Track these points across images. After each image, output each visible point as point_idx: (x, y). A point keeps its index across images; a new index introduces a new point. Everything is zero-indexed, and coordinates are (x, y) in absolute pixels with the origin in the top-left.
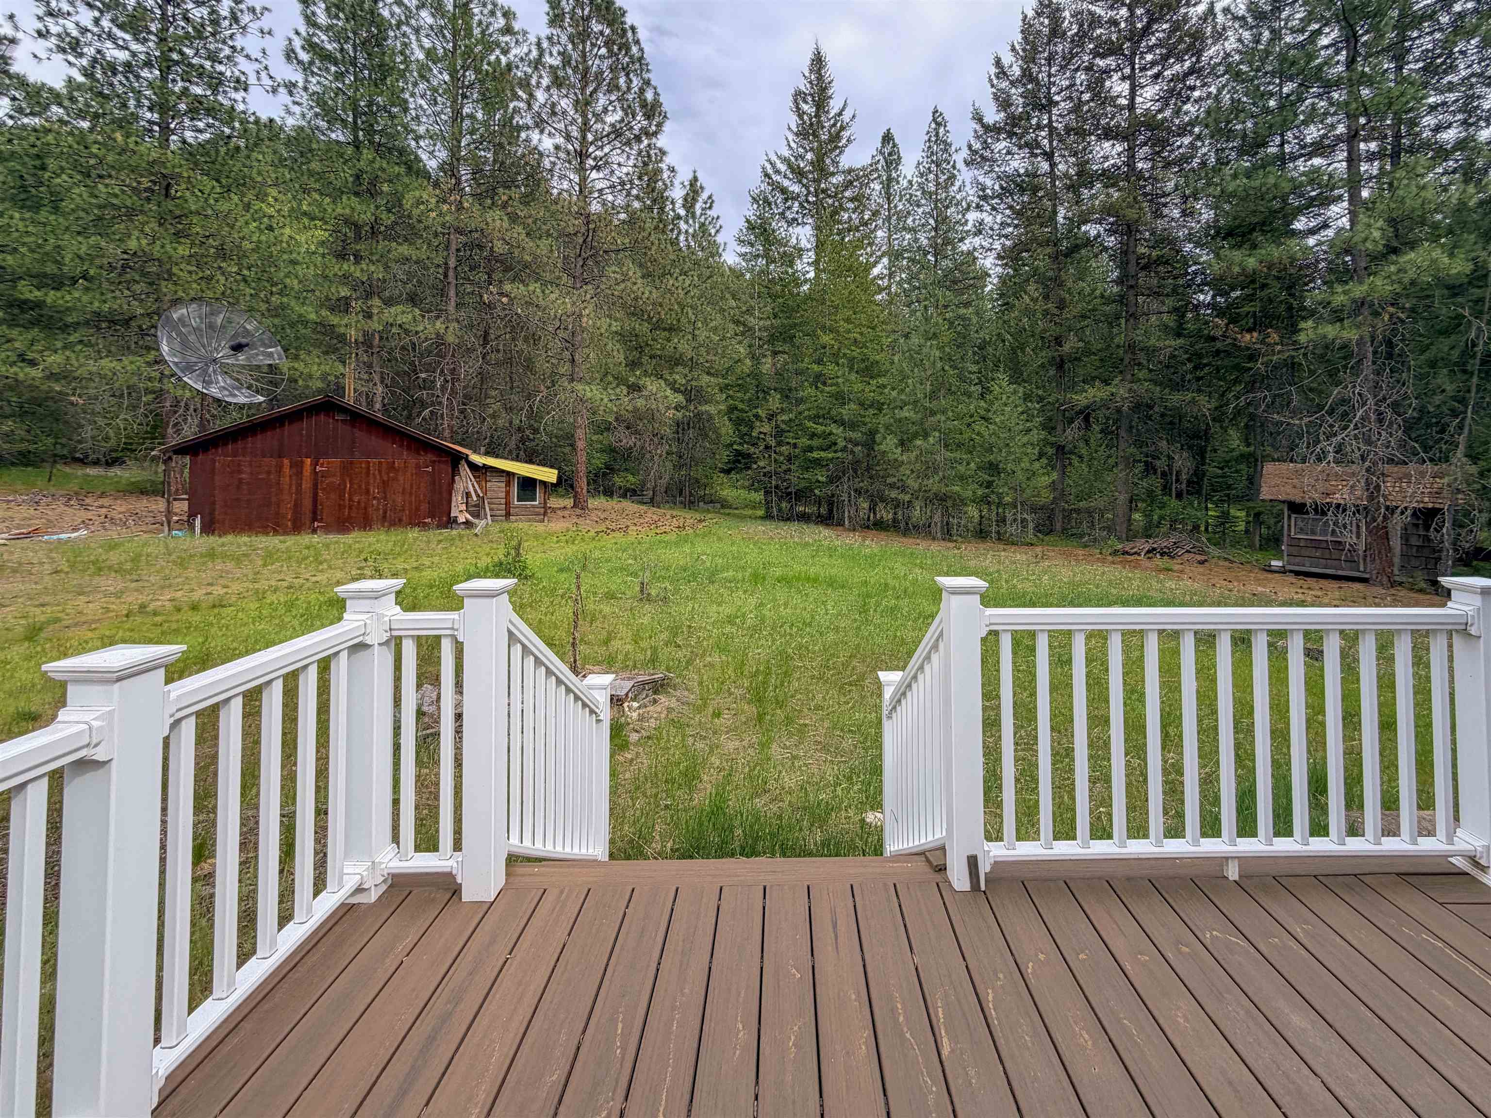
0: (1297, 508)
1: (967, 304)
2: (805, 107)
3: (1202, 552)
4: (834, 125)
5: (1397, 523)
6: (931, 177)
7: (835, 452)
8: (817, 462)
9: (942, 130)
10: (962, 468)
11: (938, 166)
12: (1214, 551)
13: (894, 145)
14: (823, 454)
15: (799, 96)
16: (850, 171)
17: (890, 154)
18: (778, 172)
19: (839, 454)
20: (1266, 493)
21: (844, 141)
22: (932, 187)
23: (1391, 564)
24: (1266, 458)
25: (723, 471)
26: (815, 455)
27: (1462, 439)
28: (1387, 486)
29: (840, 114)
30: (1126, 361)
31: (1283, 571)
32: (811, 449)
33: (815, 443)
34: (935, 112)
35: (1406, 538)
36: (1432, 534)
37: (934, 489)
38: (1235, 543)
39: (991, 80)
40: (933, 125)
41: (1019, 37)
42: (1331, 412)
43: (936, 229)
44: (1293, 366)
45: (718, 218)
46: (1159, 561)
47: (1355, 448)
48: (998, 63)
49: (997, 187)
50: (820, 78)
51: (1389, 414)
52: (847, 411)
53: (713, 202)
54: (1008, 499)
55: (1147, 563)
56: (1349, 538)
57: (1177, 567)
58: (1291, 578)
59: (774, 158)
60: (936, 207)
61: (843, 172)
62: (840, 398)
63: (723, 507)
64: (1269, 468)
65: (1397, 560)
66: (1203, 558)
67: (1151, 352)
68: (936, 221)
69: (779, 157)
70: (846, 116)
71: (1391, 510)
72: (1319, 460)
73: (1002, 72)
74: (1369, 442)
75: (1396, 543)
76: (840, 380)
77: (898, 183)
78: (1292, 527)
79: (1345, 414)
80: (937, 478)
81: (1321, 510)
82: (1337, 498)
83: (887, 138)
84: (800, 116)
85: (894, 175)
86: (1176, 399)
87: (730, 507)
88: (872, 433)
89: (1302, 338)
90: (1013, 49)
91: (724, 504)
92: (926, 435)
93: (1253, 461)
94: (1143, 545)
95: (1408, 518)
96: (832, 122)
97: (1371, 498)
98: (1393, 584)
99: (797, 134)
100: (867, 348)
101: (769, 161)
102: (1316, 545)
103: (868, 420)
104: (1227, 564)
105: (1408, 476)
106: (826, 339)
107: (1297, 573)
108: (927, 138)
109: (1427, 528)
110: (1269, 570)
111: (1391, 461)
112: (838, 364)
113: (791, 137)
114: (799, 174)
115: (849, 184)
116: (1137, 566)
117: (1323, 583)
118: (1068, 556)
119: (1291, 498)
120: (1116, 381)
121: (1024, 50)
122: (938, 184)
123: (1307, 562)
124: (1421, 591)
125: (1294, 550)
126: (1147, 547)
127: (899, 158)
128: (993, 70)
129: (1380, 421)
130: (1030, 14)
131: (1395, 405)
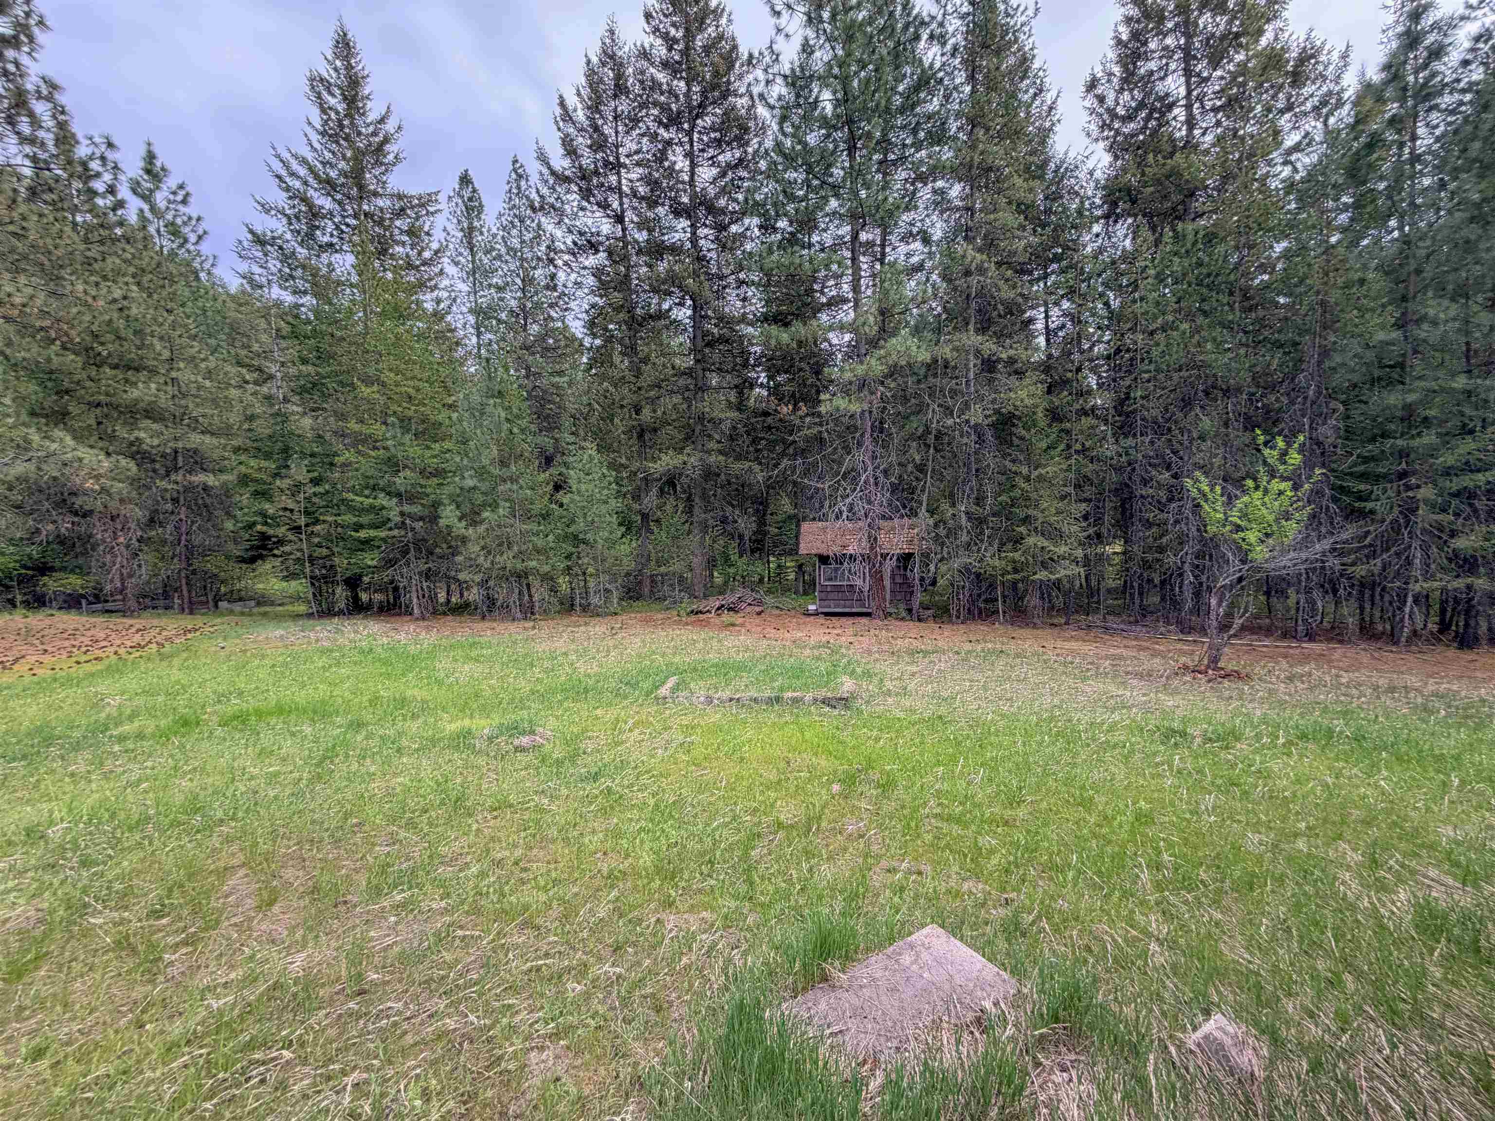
0: (824, 559)
1: (560, 373)
2: (332, 101)
3: (760, 603)
4: (375, 134)
5: (889, 566)
6: (514, 232)
7: (390, 529)
8: (366, 544)
9: (523, 183)
10: (540, 542)
11: (522, 221)
12: (769, 600)
13: (474, 191)
14: (372, 533)
15: (317, 83)
16: (400, 197)
17: (470, 199)
18: (293, 174)
19: (395, 532)
20: (803, 550)
21: (391, 157)
22: (515, 242)
23: (884, 600)
24: (804, 519)
25: (243, 560)
26: (363, 534)
27: (925, 498)
28: (882, 537)
29: (382, 121)
30: (697, 431)
31: (816, 614)
32: (358, 527)
33: (365, 520)
34: (515, 161)
35: (893, 577)
36: (908, 573)
37: (509, 566)
38: (786, 590)
39: (556, 122)
40: (514, 176)
41: (583, 80)
42: (844, 477)
43: (523, 290)
44: (820, 440)
45: (199, 219)
46: (727, 617)
47: (861, 507)
48: (562, 104)
49: (569, 241)
50: (349, 67)
51: (882, 479)
52: (402, 480)
53: (187, 195)
54: (591, 570)
55: (717, 621)
56: (859, 582)
57: (740, 621)
58: (821, 620)
59: (286, 155)
60: (522, 266)
61: (392, 195)
62: (394, 465)
63: (259, 604)
64: (805, 526)
65: (888, 597)
66: (758, 609)
67: (716, 423)
68: (523, 281)
69: (295, 156)
70: (390, 126)
71: (884, 556)
72: (837, 518)
73: (567, 116)
74: (869, 502)
75: (887, 583)
76: (390, 443)
77: (482, 233)
78: (822, 575)
79: (854, 479)
80: (511, 555)
81: (840, 560)
82: (851, 550)
83: (465, 180)
84: (323, 111)
85: (476, 224)
86: (738, 467)
87: (272, 604)
88: (436, 505)
89: (823, 409)
90: (579, 94)
91: (262, 601)
92: (494, 506)
93: (797, 520)
94: (715, 602)
95: (894, 562)
96: (371, 129)
97: (872, 548)
98: (887, 615)
99: (323, 134)
100: (425, 405)
101: (278, 156)
102: (838, 589)
103: (429, 490)
104: (778, 612)
105: (893, 528)
106: (365, 391)
107: (827, 614)
108: (507, 188)
109: (905, 569)
110: (807, 614)
111: (884, 517)
112: (385, 423)
113: (315, 138)
114: (329, 186)
115: (401, 213)
116: (706, 624)
117: (844, 620)
118: (647, 621)
119: (820, 551)
120: (688, 450)
121: (590, 99)
122: (523, 242)
123: (832, 603)
124: (902, 619)
125: (823, 595)
126: (718, 604)
127: (481, 206)
128: (558, 111)
129: (876, 484)
130: (595, 60)
131: (885, 472)
